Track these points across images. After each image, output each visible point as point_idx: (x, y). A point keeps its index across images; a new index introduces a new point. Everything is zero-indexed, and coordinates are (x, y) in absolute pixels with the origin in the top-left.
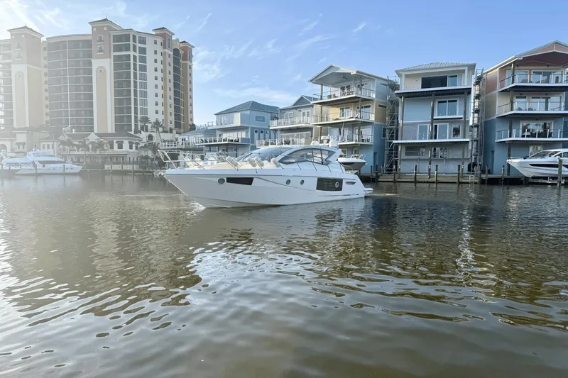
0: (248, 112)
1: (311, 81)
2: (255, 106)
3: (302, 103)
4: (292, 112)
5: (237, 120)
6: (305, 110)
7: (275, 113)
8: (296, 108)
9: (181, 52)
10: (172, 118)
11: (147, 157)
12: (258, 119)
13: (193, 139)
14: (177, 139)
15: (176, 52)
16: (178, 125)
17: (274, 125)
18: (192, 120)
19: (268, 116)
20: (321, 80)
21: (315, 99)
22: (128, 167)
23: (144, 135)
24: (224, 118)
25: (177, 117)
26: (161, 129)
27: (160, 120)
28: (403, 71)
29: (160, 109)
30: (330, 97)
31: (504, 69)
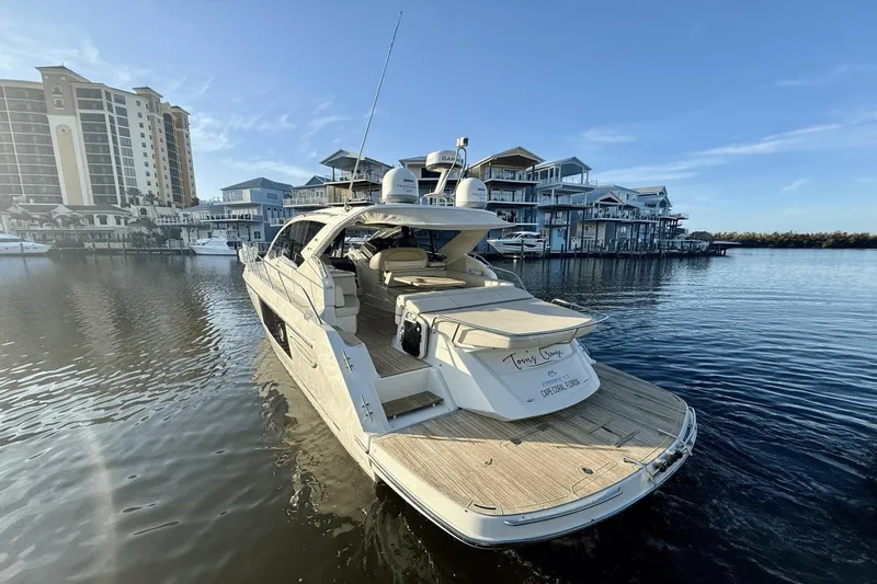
0: (259, 189)
1: (322, 163)
2: (264, 183)
3: (315, 183)
4: (305, 191)
5: (247, 196)
6: (319, 191)
7: (287, 191)
8: (309, 188)
9: (174, 118)
10: (170, 191)
11: (141, 234)
12: (269, 196)
13: (197, 216)
14: (177, 215)
15: (167, 117)
16: (177, 198)
17: (288, 204)
18: (194, 193)
19: (280, 194)
20: (333, 162)
21: (328, 180)
22: (118, 246)
23: (134, 209)
24: (232, 194)
25: (176, 189)
26: (156, 203)
27: (155, 193)
28: (407, 161)
29: (154, 180)
30: (342, 179)
31: (484, 166)
